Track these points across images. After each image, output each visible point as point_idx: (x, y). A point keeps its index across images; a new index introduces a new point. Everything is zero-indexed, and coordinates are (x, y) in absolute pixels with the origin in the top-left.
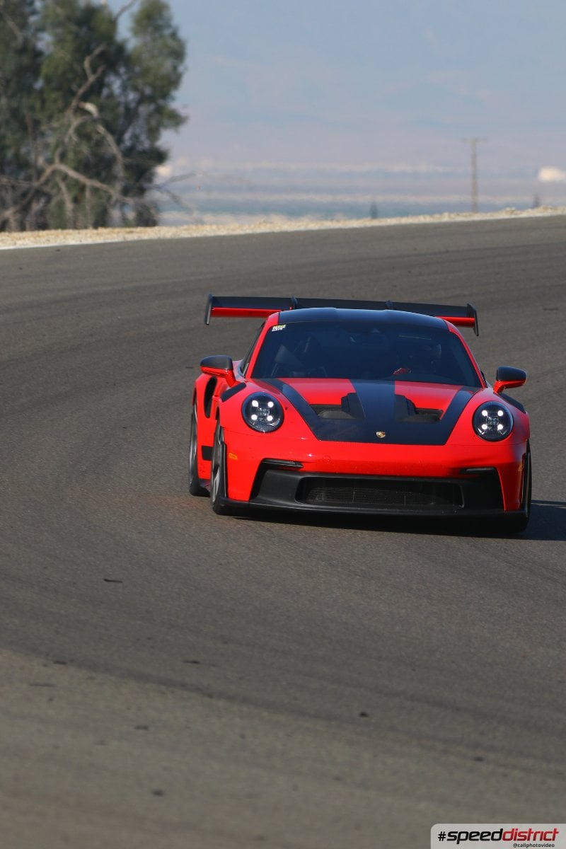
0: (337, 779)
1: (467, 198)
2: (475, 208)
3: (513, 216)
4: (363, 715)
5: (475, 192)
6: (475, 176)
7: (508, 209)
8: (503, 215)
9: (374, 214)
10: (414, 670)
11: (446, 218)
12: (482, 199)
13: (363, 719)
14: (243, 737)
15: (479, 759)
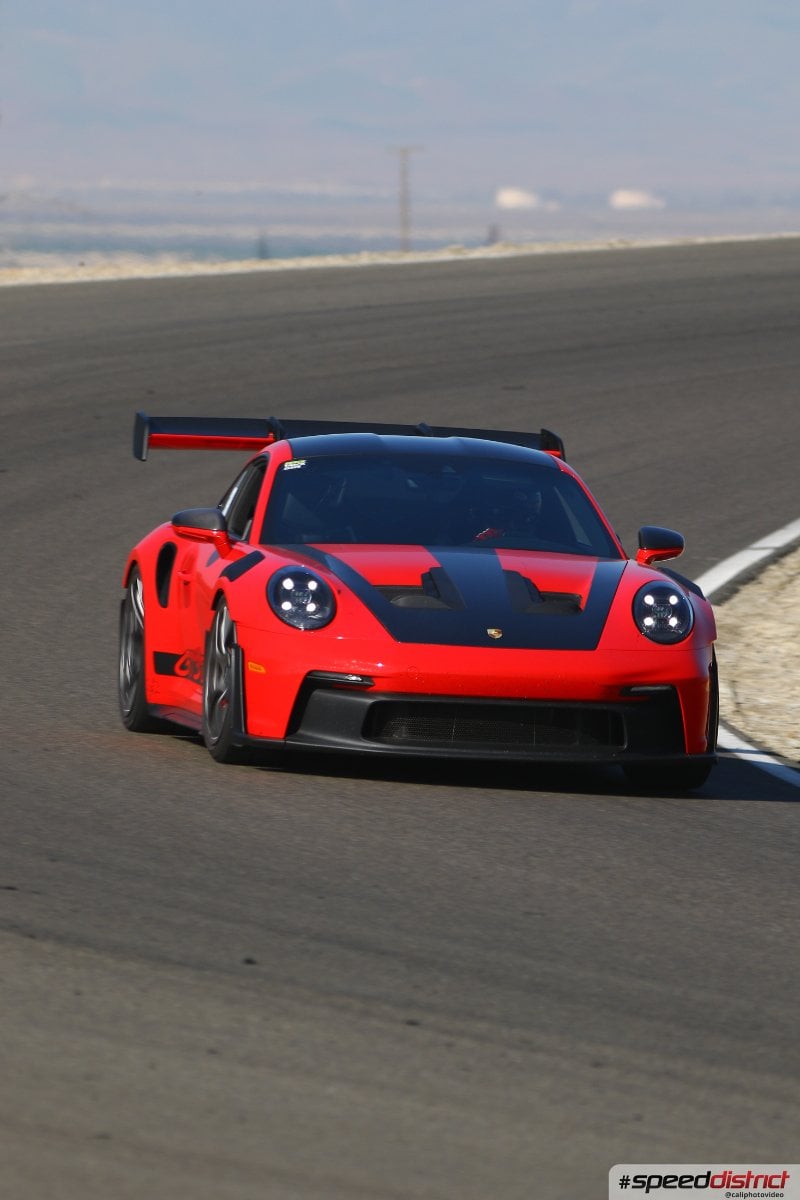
0: (212, 1052)
1: (395, 233)
2: (406, 246)
3: (459, 257)
4: (249, 961)
5: (406, 223)
6: (405, 200)
7: (454, 247)
8: (445, 256)
9: (263, 251)
10: (321, 898)
11: (365, 259)
12: (416, 234)
13: (250, 967)
14: (78, 993)
15: (412, 1023)
